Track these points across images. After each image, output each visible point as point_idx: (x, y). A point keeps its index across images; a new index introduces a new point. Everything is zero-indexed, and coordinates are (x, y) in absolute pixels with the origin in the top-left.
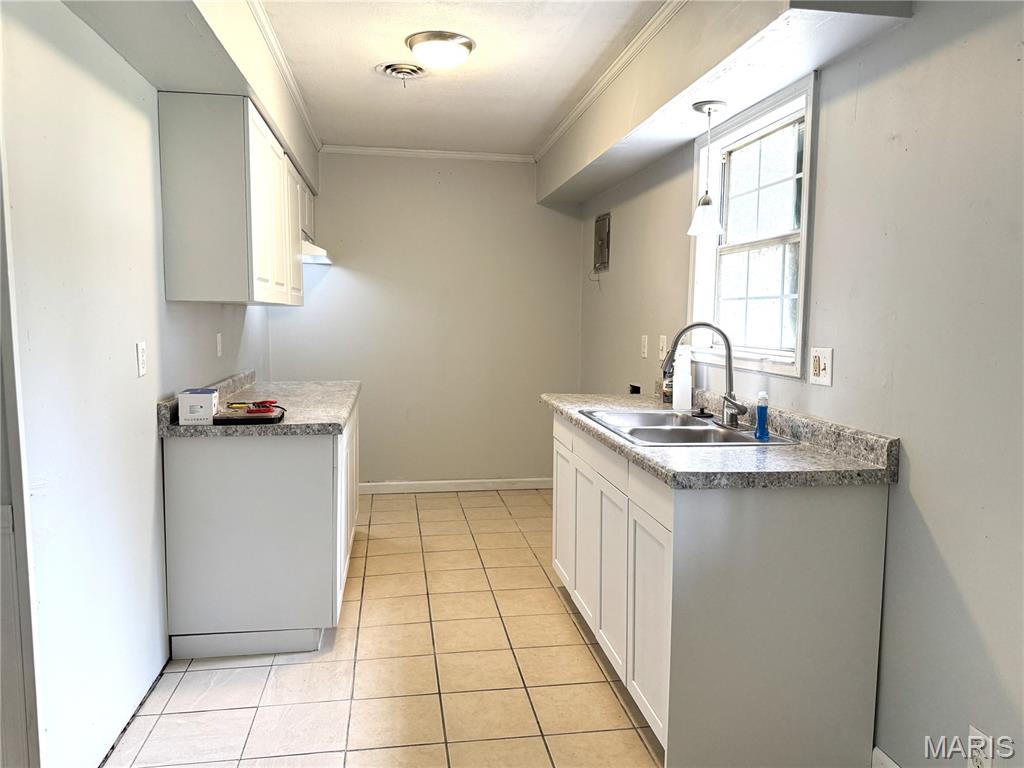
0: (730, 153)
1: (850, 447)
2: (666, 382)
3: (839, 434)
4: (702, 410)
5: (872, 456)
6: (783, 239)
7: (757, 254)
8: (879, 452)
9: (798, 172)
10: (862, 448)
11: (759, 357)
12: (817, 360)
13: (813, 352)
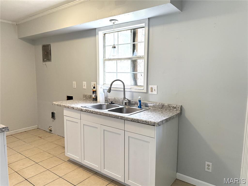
0: (105, 34)
1: (167, 108)
2: (94, 95)
3: (163, 105)
4: (112, 102)
5: (175, 109)
6: (129, 58)
7: (120, 62)
8: (177, 109)
9: (133, 42)
10: (172, 108)
11: (130, 88)
12: (152, 88)
13: (150, 87)
